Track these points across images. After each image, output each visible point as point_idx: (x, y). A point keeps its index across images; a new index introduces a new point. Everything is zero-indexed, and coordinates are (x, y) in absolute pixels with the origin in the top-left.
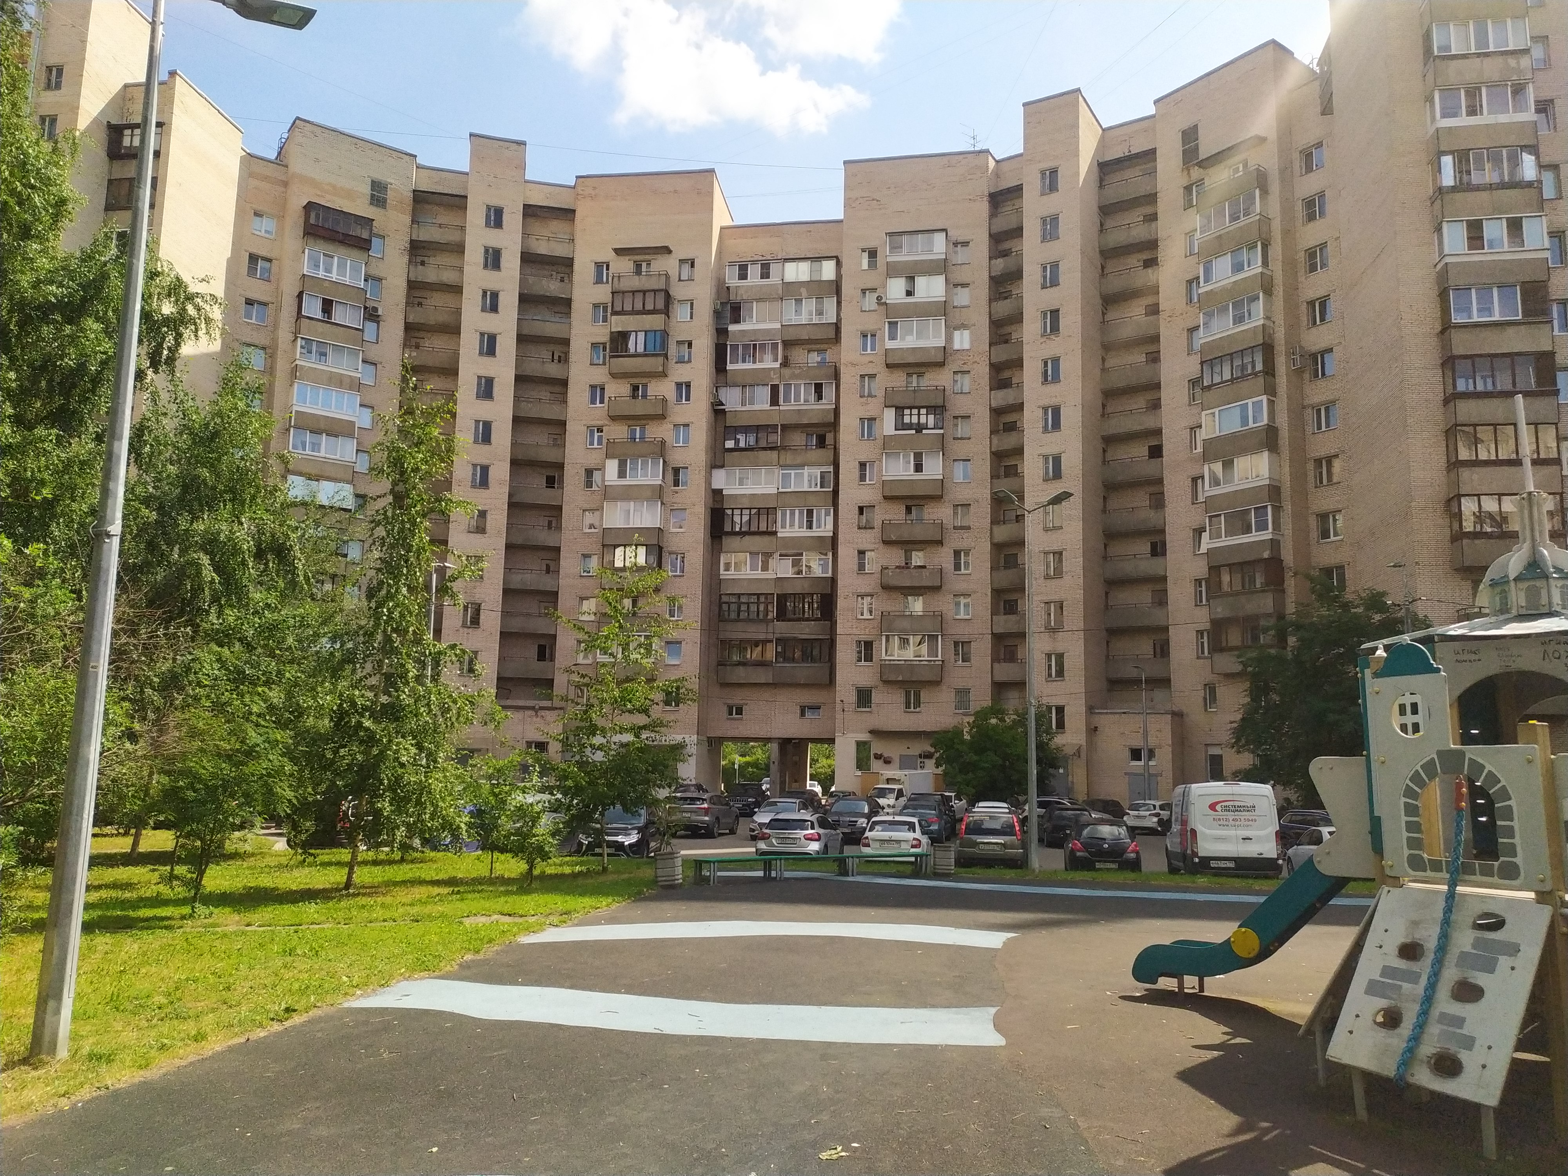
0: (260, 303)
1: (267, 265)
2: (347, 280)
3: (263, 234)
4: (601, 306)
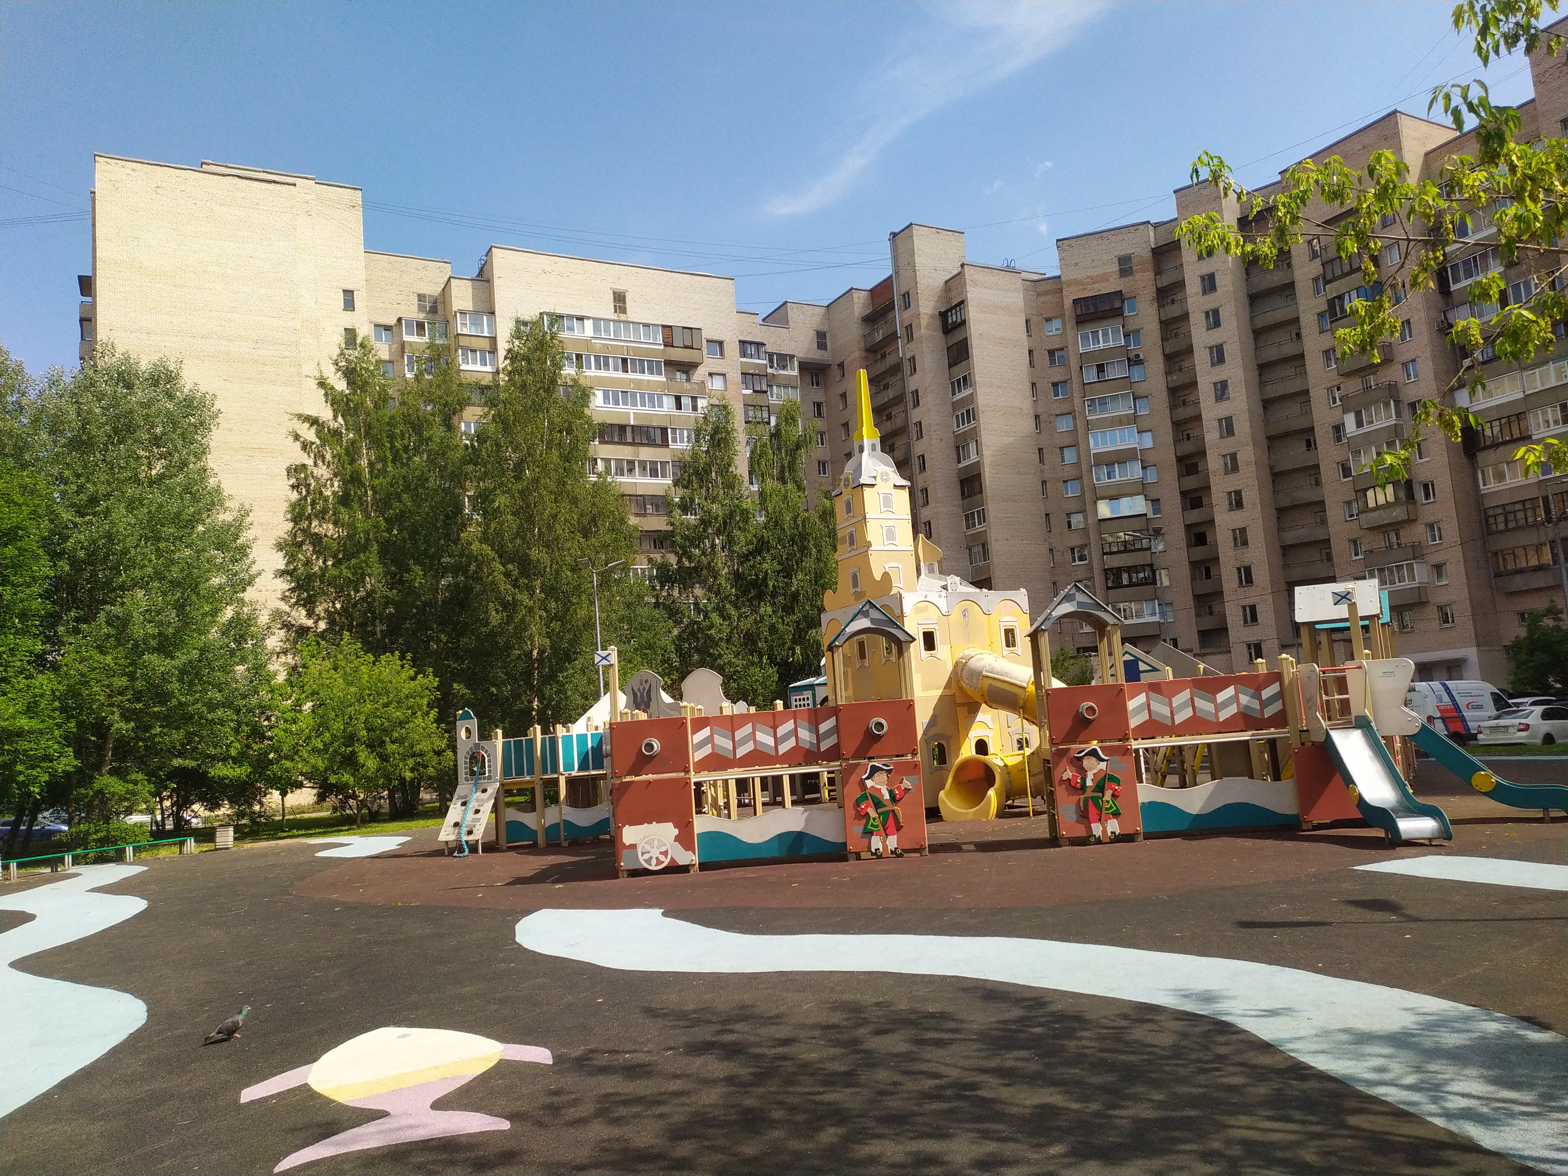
0: (1061, 382)
1: (1060, 353)
2: (1111, 344)
3: (1054, 332)
4: (1315, 280)
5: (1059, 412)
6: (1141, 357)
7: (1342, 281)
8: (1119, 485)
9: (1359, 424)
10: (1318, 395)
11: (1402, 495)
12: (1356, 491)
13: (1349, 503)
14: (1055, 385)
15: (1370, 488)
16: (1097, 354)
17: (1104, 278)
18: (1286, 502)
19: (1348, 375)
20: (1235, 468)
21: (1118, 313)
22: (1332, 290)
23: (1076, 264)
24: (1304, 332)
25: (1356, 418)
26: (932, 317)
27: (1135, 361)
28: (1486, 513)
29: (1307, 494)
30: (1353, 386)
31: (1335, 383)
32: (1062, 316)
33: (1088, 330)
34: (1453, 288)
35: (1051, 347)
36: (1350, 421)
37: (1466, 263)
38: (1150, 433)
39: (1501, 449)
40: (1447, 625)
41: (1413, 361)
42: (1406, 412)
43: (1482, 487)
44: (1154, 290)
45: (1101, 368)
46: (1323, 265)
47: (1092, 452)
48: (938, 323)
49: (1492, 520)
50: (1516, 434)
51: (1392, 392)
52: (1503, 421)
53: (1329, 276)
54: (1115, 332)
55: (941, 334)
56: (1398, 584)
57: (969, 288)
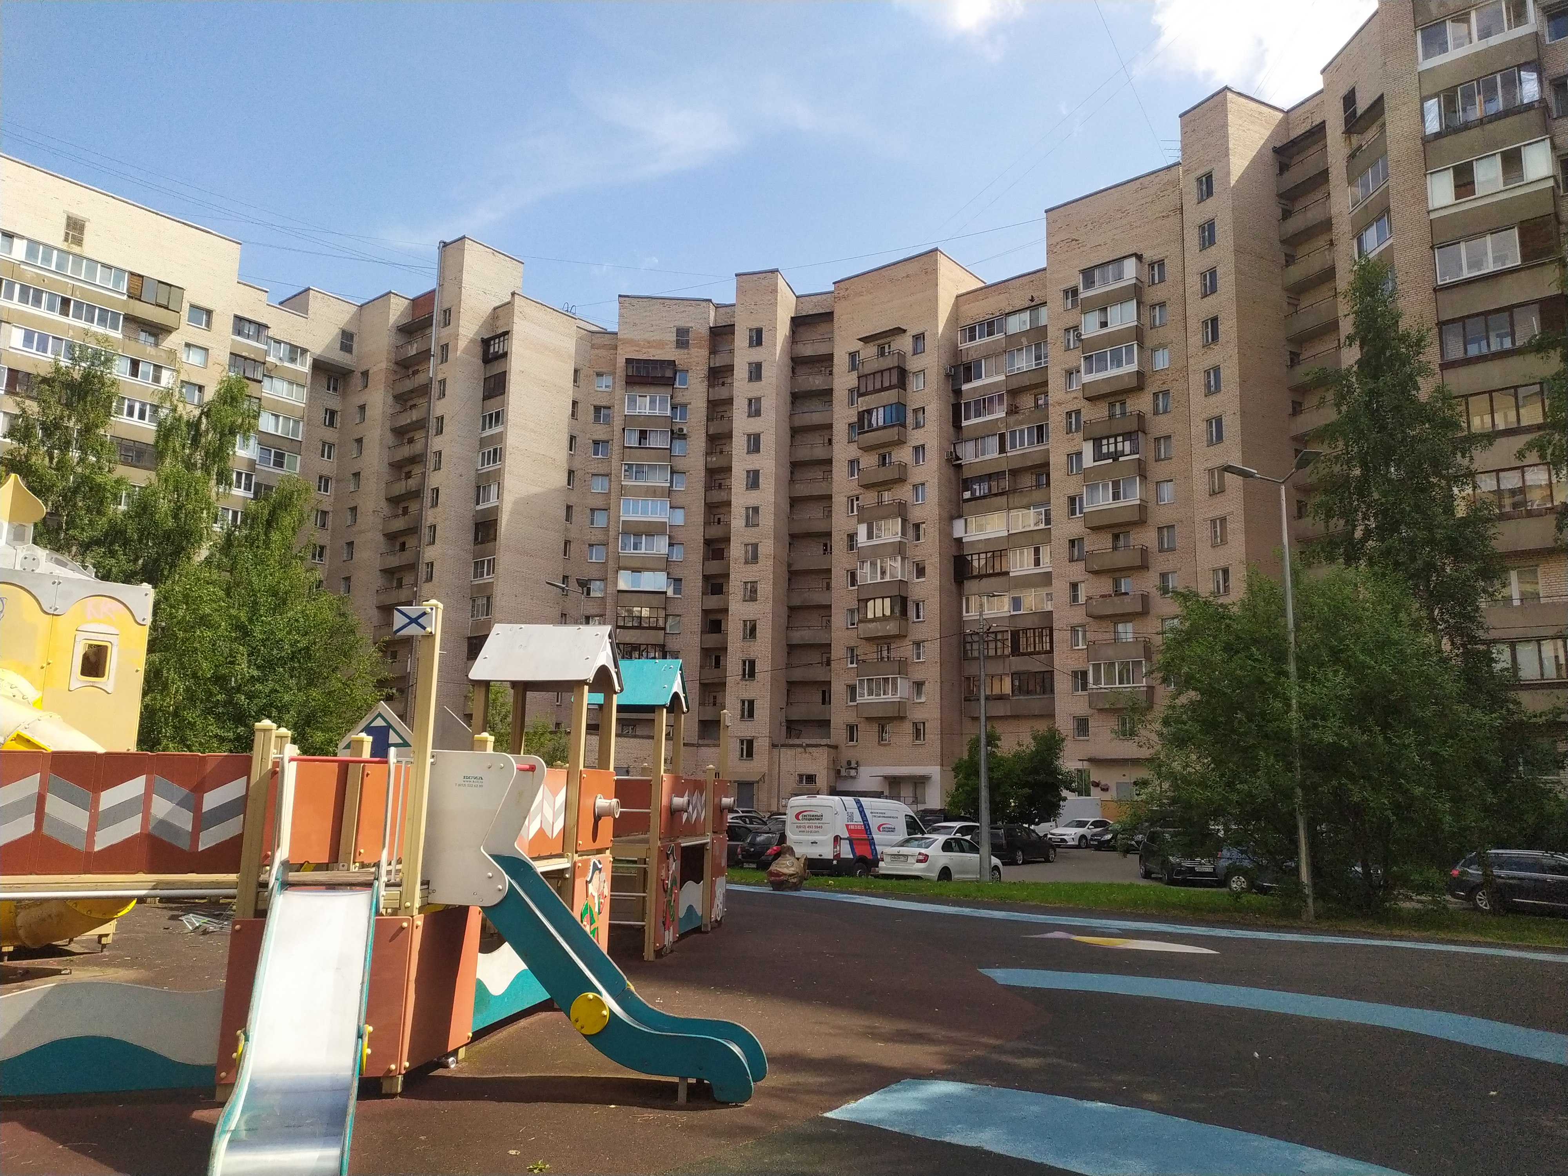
0: (603, 442)
1: (606, 411)
2: (657, 412)
3: (604, 389)
4: (851, 391)
5: (595, 471)
6: (685, 431)
7: (873, 396)
8: (643, 558)
9: (870, 536)
10: (839, 502)
11: (897, 610)
12: (858, 601)
13: (852, 611)
14: (596, 443)
15: (870, 599)
16: (641, 419)
17: (661, 344)
18: (797, 601)
19: (867, 487)
20: (755, 558)
21: (669, 382)
22: (863, 403)
23: (635, 324)
24: (835, 439)
25: (868, 529)
26: (472, 341)
27: (678, 435)
28: (964, 638)
29: (818, 598)
30: (869, 498)
31: (857, 492)
32: (613, 374)
33: (636, 391)
34: (964, 423)
35: (597, 403)
36: (862, 530)
37: (977, 402)
38: (682, 510)
39: (984, 580)
40: (918, 742)
41: (923, 484)
42: (911, 532)
43: (964, 614)
44: (706, 367)
45: (643, 435)
46: (859, 378)
47: (622, 519)
48: (478, 350)
49: (968, 647)
50: (998, 570)
51: (901, 510)
52: (989, 555)
53: (863, 390)
54: (663, 401)
55: (480, 362)
56: (882, 696)
57: (516, 319)
